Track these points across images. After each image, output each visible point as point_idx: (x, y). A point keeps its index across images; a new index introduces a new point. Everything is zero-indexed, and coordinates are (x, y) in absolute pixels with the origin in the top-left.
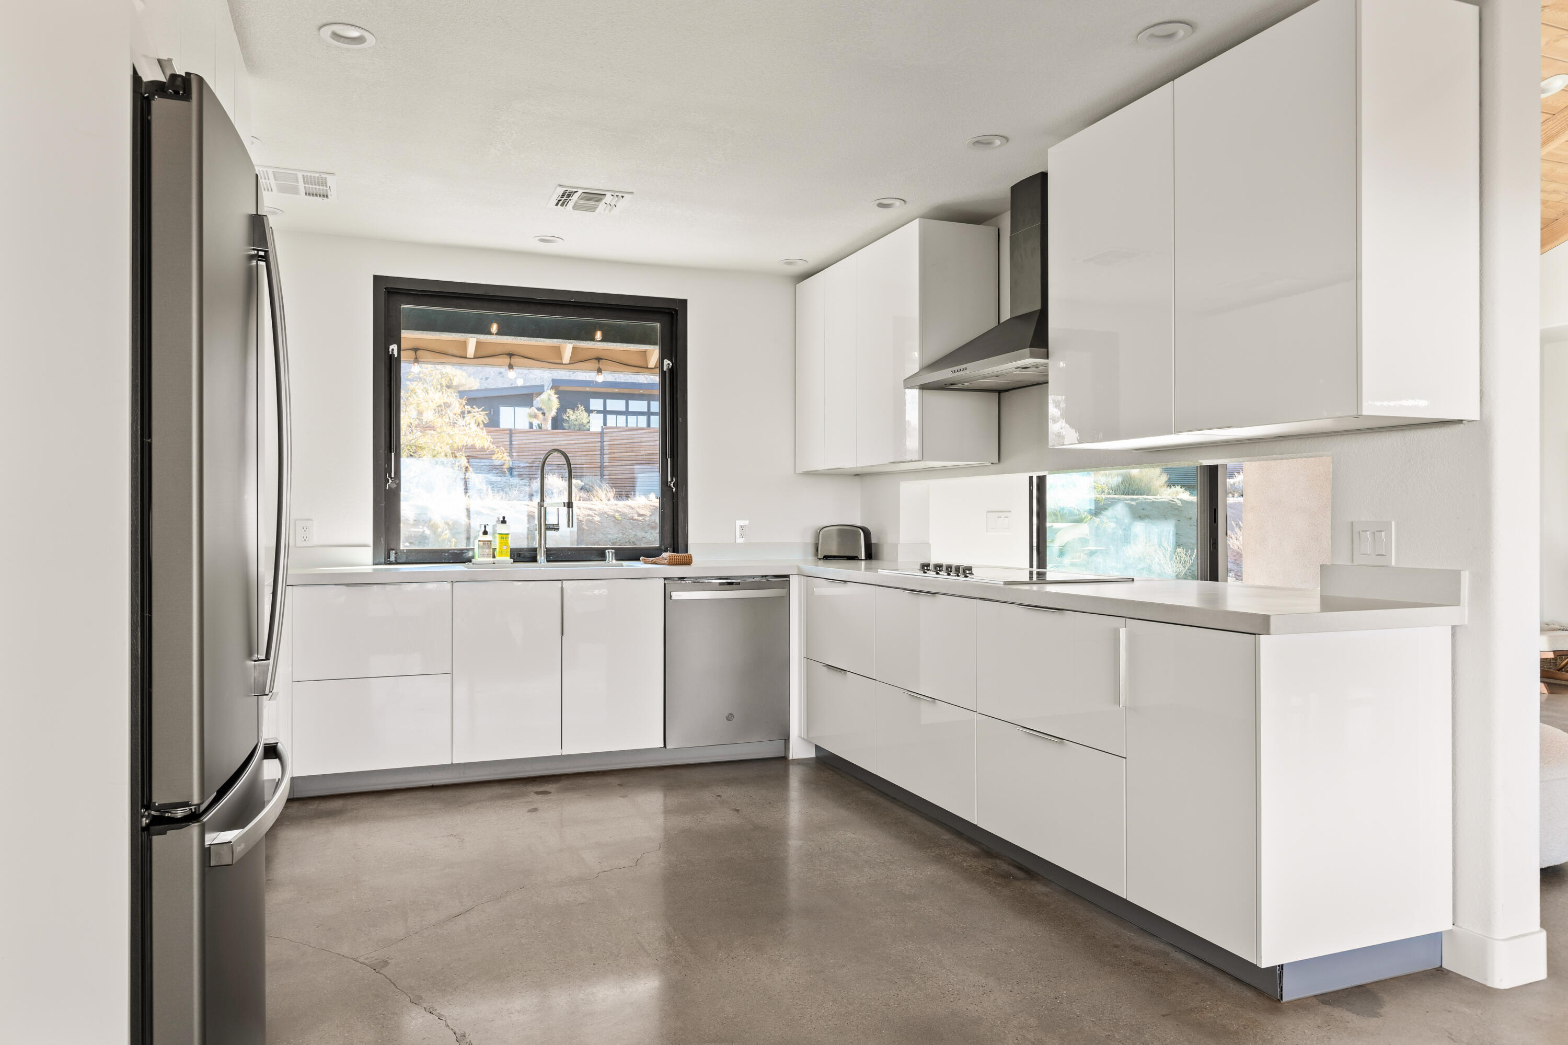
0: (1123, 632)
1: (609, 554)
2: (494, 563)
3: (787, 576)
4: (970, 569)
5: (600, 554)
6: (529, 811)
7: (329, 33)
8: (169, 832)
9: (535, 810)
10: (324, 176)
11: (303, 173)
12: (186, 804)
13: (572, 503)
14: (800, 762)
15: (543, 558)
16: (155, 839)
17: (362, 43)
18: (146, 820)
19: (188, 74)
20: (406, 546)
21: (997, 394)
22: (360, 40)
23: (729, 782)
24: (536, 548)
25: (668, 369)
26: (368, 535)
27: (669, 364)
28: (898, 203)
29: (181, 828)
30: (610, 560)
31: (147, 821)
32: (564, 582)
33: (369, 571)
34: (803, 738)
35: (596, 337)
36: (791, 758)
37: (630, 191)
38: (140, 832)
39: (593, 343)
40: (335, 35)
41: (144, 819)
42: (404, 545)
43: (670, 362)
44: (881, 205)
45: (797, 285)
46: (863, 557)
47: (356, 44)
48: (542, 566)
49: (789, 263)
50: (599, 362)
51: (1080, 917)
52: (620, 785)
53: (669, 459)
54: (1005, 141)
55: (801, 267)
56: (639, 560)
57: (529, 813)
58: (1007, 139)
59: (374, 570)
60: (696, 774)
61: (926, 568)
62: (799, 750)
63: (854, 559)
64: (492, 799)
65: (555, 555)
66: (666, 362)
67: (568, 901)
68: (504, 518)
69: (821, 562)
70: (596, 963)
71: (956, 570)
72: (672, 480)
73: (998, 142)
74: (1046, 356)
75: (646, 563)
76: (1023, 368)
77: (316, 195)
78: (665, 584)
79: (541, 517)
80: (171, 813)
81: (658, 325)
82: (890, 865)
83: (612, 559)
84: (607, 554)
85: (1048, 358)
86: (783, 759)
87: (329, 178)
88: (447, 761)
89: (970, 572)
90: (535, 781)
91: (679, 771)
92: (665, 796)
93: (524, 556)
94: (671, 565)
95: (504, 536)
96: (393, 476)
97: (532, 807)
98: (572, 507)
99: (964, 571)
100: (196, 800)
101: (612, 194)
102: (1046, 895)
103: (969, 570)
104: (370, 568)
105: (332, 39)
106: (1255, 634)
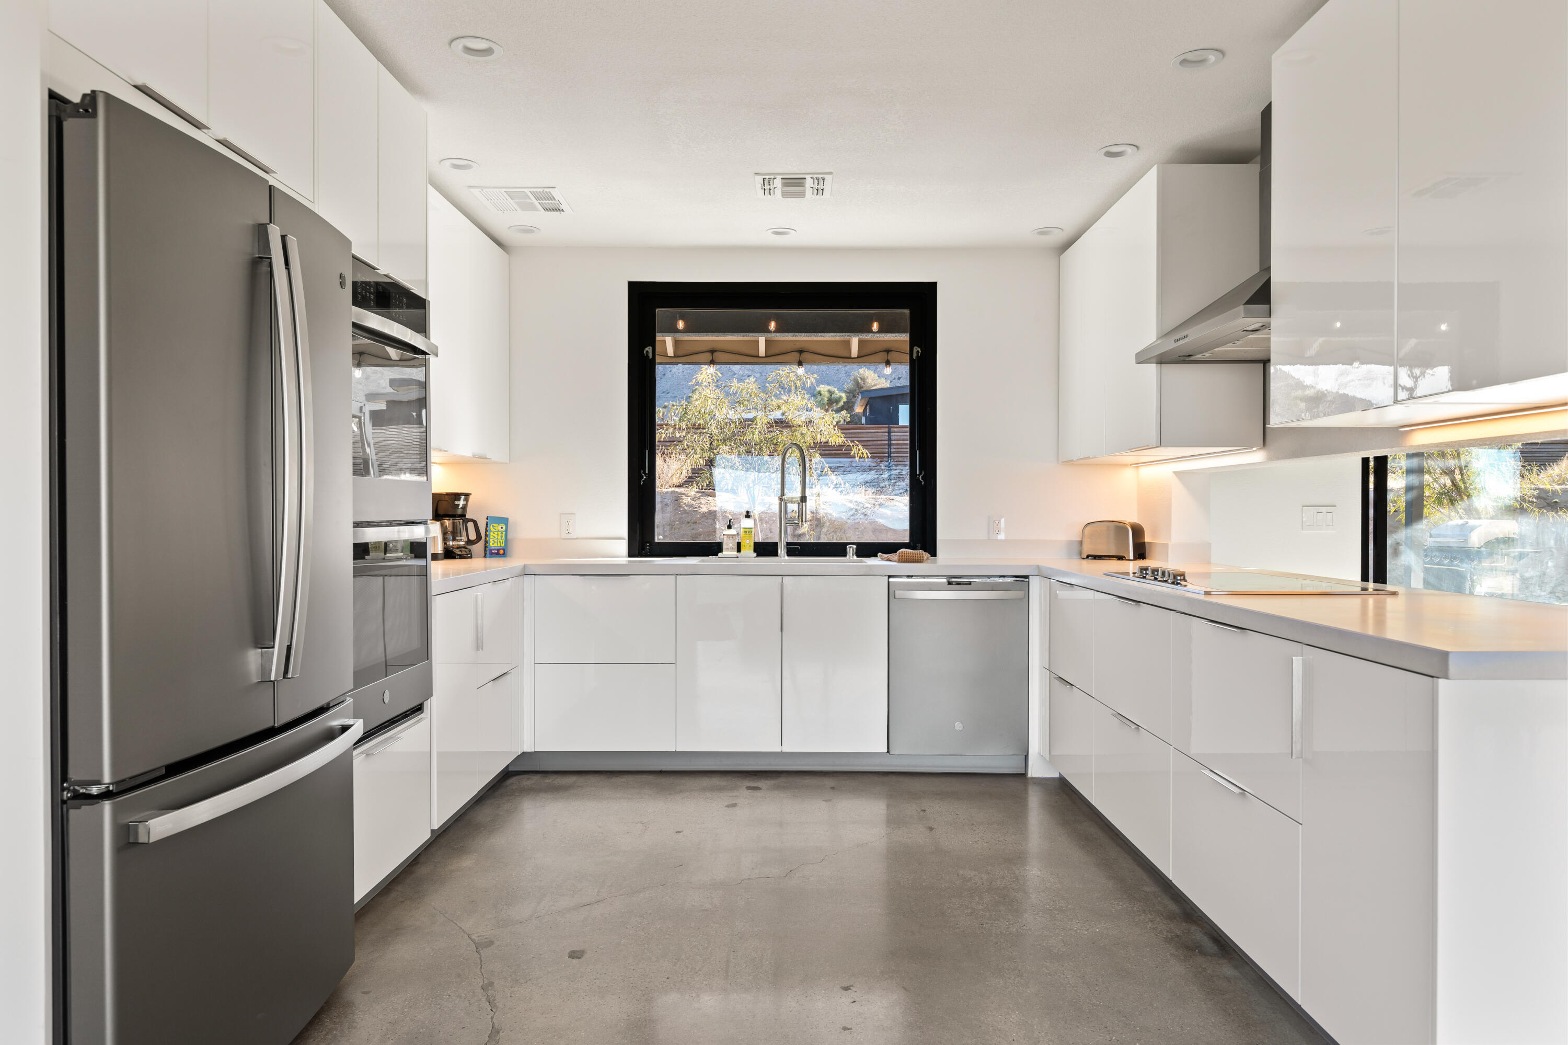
0: (1297, 662)
1: (851, 550)
2: (738, 557)
3: (1027, 577)
4: (1183, 575)
5: (837, 550)
6: (728, 806)
7: (460, 47)
8: (83, 807)
9: (734, 805)
10: (546, 190)
11: (530, 190)
12: (98, 782)
13: (806, 497)
14: (1041, 782)
15: (783, 552)
16: (72, 812)
17: (491, 55)
18: (67, 794)
19: (93, 92)
20: (660, 539)
21: (1262, 364)
22: (488, 52)
23: (942, 796)
24: (777, 543)
25: (917, 356)
26: (623, 529)
27: (918, 351)
28: (1129, 150)
29: (94, 804)
30: (851, 556)
31: (69, 795)
32: (784, 577)
33: (624, 563)
34: (1042, 756)
35: (873, 329)
36: (1030, 775)
37: (828, 171)
38: (60, 804)
39: (871, 334)
40: (468, 50)
41: (65, 793)
42: (659, 538)
43: (919, 349)
44: (1110, 154)
45: (1061, 257)
46: (1131, 557)
47: (489, 56)
48: (783, 560)
49: (1043, 232)
50: (888, 354)
51: (1256, 1017)
52: (833, 788)
53: (918, 451)
54: (1221, 56)
55: (1058, 237)
56: (877, 556)
57: (726, 808)
58: (1222, 52)
59: (629, 561)
60: (917, 784)
61: (1144, 572)
62: (1036, 770)
63: (1122, 560)
64: (704, 789)
65: (796, 550)
66: (916, 349)
67: (694, 906)
68: (748, 512)
69: (1085, 561)
70: (670, 976)
71: (1162, 575)
72: (920, 473)
73: (1212, 58)
74: (1269, 315)
75: (883, 559)
76: (1253, 331)
77: (553, 209)
78: (889, 582)
79: (781, 512)
80: (87, 790)
81: (907, 312)
82: (1058, 914)
83: (853, 555)
84: (848, 549)
85: (1270, 316)
86: (1023, 775)
87: (552, 191)
88: (671, 749)
89: (1182, 578)
90: (755, 775)
91: (901, 779)
92: (888, 806)
93: (765, 549)
94: (901, 562)
95: (747, 530)
96: (647, 472)
97: (733, 802)
98: (805, 502)
99: (1175, 577)
100: (107, 778)
101: (811, 176)
102: (1228, 980)
103: (1180, 575)
104: (625, 560)
105: (465, 53)
106: (1432, 677)
